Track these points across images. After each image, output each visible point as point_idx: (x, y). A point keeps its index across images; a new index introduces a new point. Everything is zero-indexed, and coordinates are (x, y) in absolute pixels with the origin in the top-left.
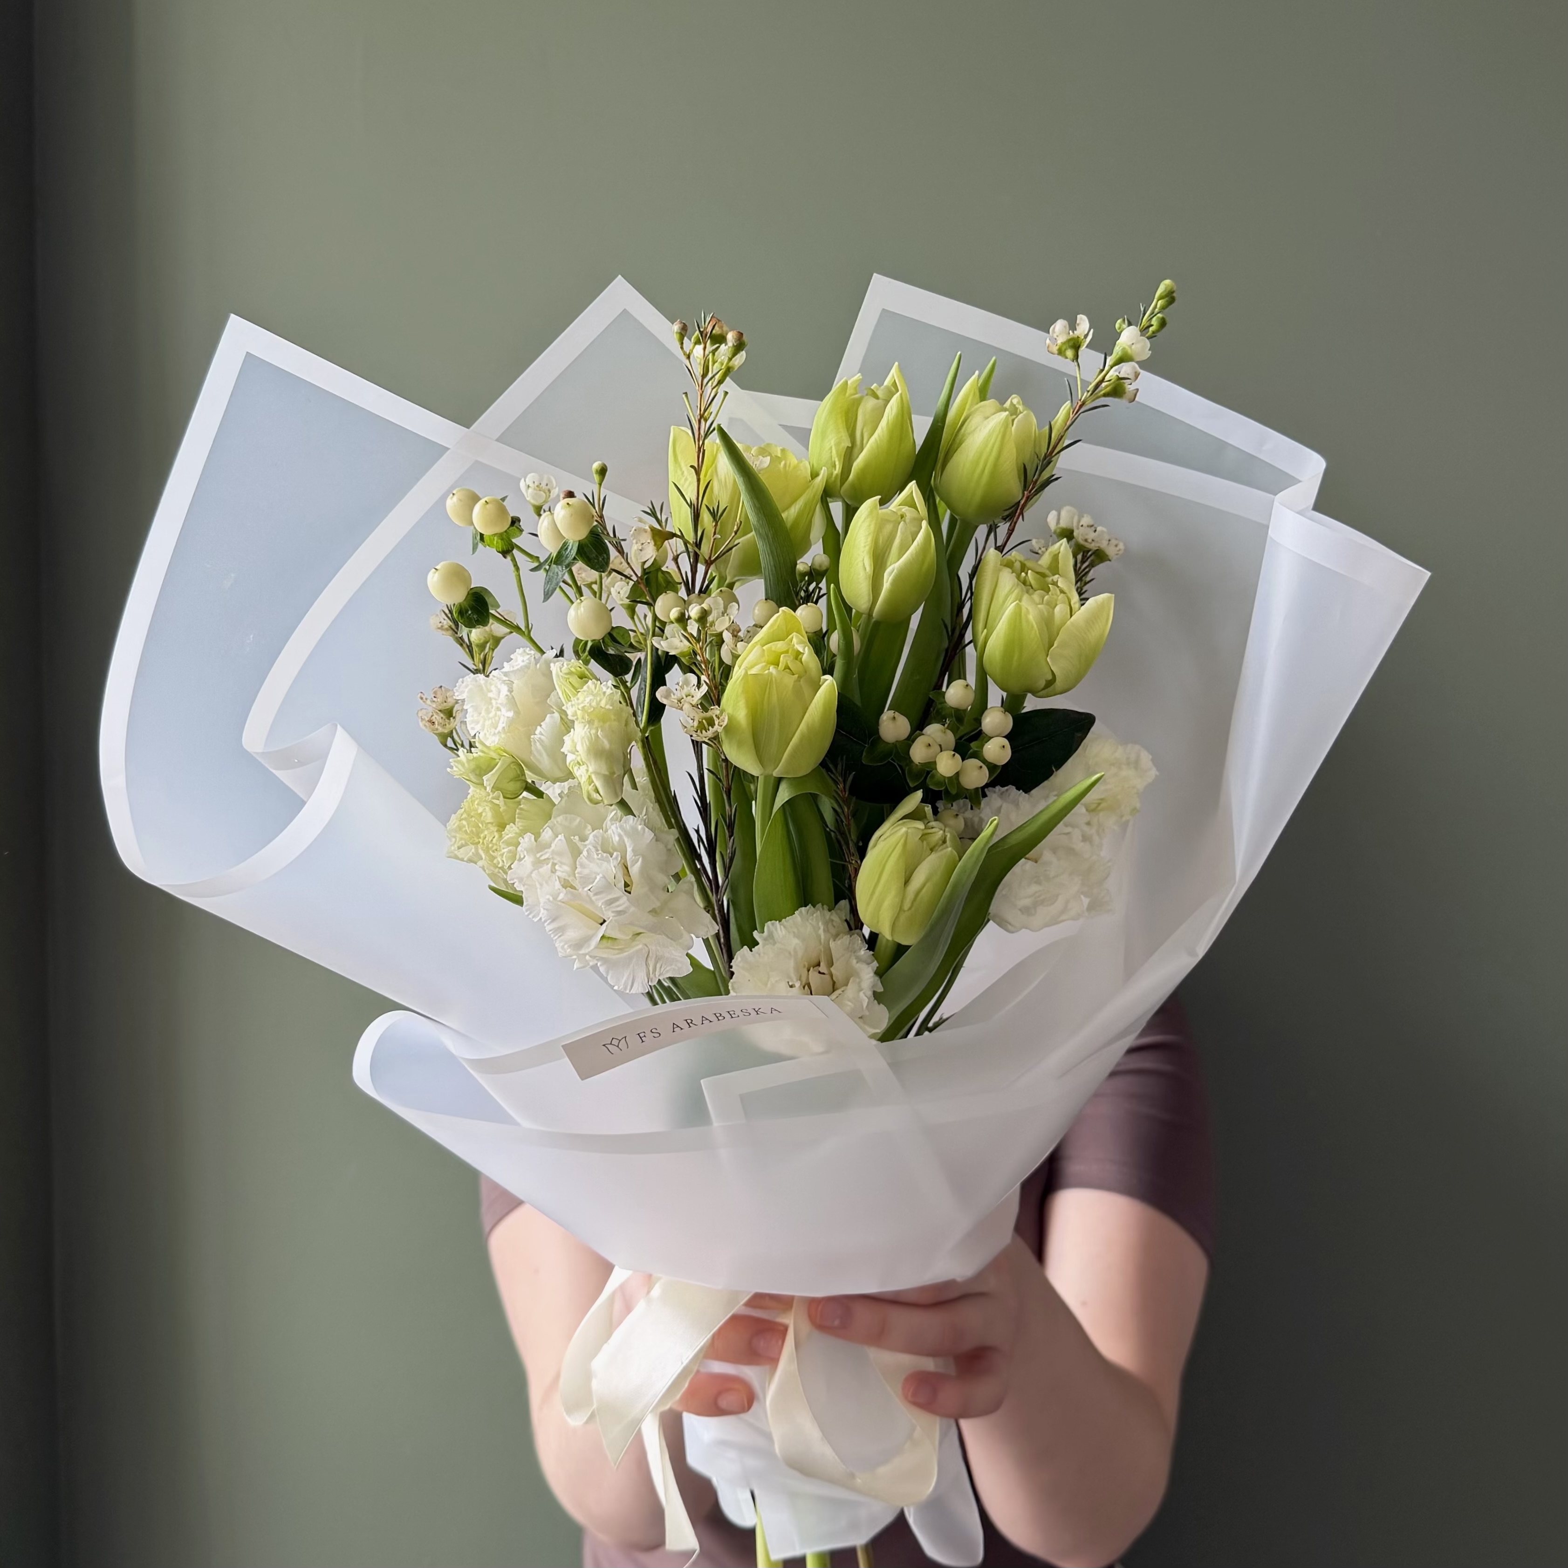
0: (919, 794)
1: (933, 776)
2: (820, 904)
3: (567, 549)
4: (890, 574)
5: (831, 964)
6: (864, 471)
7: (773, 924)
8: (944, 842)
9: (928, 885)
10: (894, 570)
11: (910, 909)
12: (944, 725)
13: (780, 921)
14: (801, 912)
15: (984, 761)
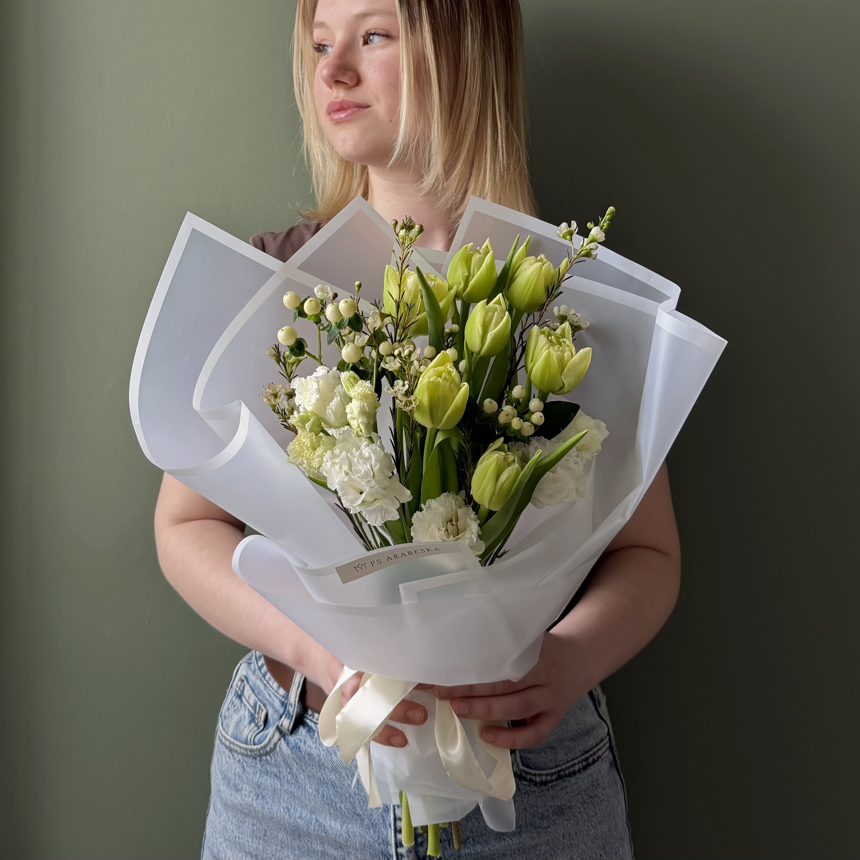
0: (502, 439)
1: (509, 429)
2: (452, 492)
3: (343, 321)
4: (491, 335)
5: (457, 520)
6: (474, 287)
7: (431, 501)
8: (514, 462)
9: (507, 481)
10: (492, 334)
11: (498, 493)
12: (512, 406)
13: (434, 499)
14: (444, 495)
15: (532, 423)
